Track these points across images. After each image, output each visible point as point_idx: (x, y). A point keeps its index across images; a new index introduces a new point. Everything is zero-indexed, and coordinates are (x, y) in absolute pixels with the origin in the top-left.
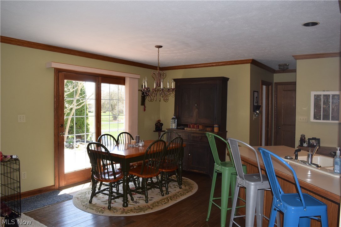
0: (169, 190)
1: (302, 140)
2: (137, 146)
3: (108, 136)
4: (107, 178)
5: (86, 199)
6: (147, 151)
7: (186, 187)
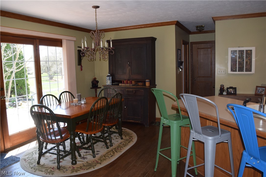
0: (113, 141)
1: (222, 90)
2: (79, 104)
3: (50, 96)
4: (53, 138)
5: (34, 160)
6: (92, 109)
7: (126, 137)
